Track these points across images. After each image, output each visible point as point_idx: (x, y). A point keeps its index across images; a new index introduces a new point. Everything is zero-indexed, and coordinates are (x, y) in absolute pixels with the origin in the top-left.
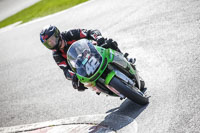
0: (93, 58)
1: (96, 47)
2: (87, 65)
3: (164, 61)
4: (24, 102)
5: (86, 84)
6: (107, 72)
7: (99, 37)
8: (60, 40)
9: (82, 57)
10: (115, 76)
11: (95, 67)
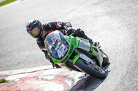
0: (63, 45)
1: (66, 37)
2: (59, 51)
3: (123, 25)
4: (27, 53)
5: (59, 64)
7: (69, 28)
9: (55, 45)
10: (80, 58)
11: (64, 52)
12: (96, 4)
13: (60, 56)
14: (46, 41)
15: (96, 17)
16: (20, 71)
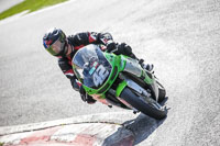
0: (101, 67)
1: (105, 54)
2: (95, 75)
3: (186, 54)
5: (94, 97)
6: (118, 82)
8: (66, 45)
9: (90, 66)
10: (127, 87)
11: (104, 77)
12: (143, 20)
13: (96, 84)
14: (74, 61)
15: (142, 40)
16: (22, 127)
